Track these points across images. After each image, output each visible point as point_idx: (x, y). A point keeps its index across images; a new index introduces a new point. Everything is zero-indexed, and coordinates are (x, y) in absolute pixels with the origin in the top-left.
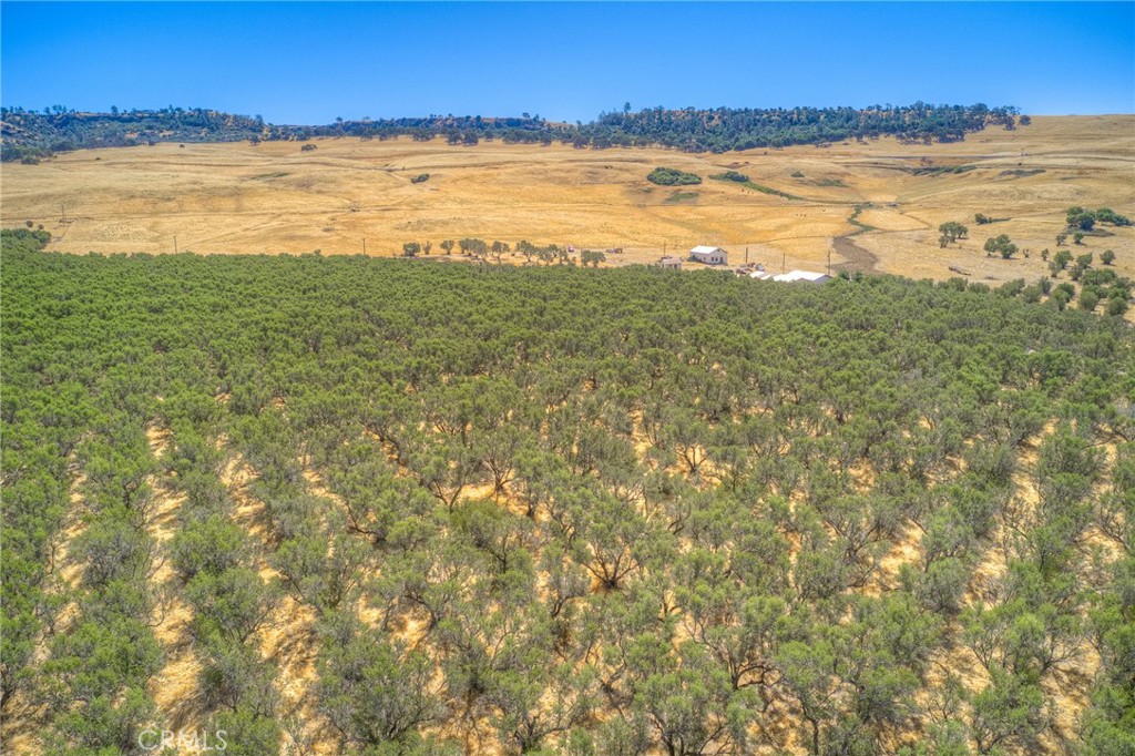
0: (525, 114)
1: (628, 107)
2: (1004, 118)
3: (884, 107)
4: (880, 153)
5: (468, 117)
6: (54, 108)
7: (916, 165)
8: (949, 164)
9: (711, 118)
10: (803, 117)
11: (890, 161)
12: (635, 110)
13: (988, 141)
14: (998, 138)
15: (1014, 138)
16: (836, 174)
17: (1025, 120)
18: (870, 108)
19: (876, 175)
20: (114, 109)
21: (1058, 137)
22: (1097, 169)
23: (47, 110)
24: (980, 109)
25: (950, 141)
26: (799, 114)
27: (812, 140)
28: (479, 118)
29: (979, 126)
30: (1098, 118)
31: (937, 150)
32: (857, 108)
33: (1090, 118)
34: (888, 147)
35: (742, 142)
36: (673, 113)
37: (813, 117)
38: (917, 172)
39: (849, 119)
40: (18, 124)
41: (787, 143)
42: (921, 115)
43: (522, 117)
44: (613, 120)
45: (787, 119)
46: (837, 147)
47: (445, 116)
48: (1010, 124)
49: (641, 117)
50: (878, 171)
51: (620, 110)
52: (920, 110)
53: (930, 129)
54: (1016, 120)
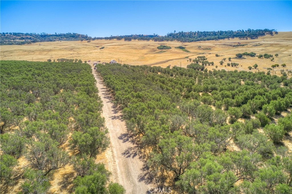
0: (154, 34)
1: (175, 31)
2: (271, 32)
3: (241, 30)
6: (43, 33)
7: (236, 44)
9: (195, 34)
11: (229, 44)
12: (177, 32)
13: (264, 39)
14: (267, 38)
16: (211, 47)
17: (276, 33)
18: (238, 31)
19: (222, 47)
20: (56, 33)
23: (41, 34)
25: (254, 39)
27: (215, 39)
28: (142, 35)
29: (263, 34)
32: (234, 31)
38: (234, 46)
39: (229, 33)
40: (34, 37)
43: (153, 35)
44: (171, 35)
45: (215, 33)
46: (221, 41)
47: (135, 35)
48: (272, 34)
50: (223, 46)
52: (249, 31)
53: (249, 36)
54: (274, 33)
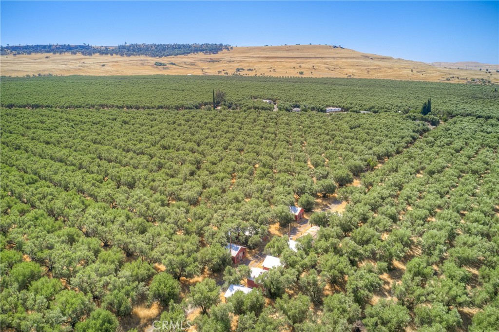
1: (126, 43)
2: (227, 47)
3: (197, 44)
4: (200, 57)
5: (65, 45)
7: (209, 60)
8: (215, 60)
9: (152, 47)
10: (177, 47)
11: (203, 59)
12: (128, 44)
13: (224, 53)
14: (226, 53)
15: (229, 53)
16: (193, 62)
17: (232, 48)
18: (194, 44)
21: (239, 53)
22: (244, 61)
24: (221, 45)
25: (215, 53)
26: (176, 46)
27: (183, 54)
28: (69, 45)
29: (221, 50)
30: (248, 47)
31: (212, 56)
32: (190, 44)
33: (246, 47)
34: (201, 55)
35: (166, 54)
36: (140, 45)
37: (179, 47)
38: (210, 62)
39: (189, 48)
41: (177, 54)
42: (207, 46)
44: (122, 47)
45: (173, 47)
46: (189, 55)
47: (55, 44)
48: (228, 49)
49: (130, 46)
50: (202, 62)
51: (124, 44)
52: (207, 45)
53: (210, 51)
54: (230, 48)
